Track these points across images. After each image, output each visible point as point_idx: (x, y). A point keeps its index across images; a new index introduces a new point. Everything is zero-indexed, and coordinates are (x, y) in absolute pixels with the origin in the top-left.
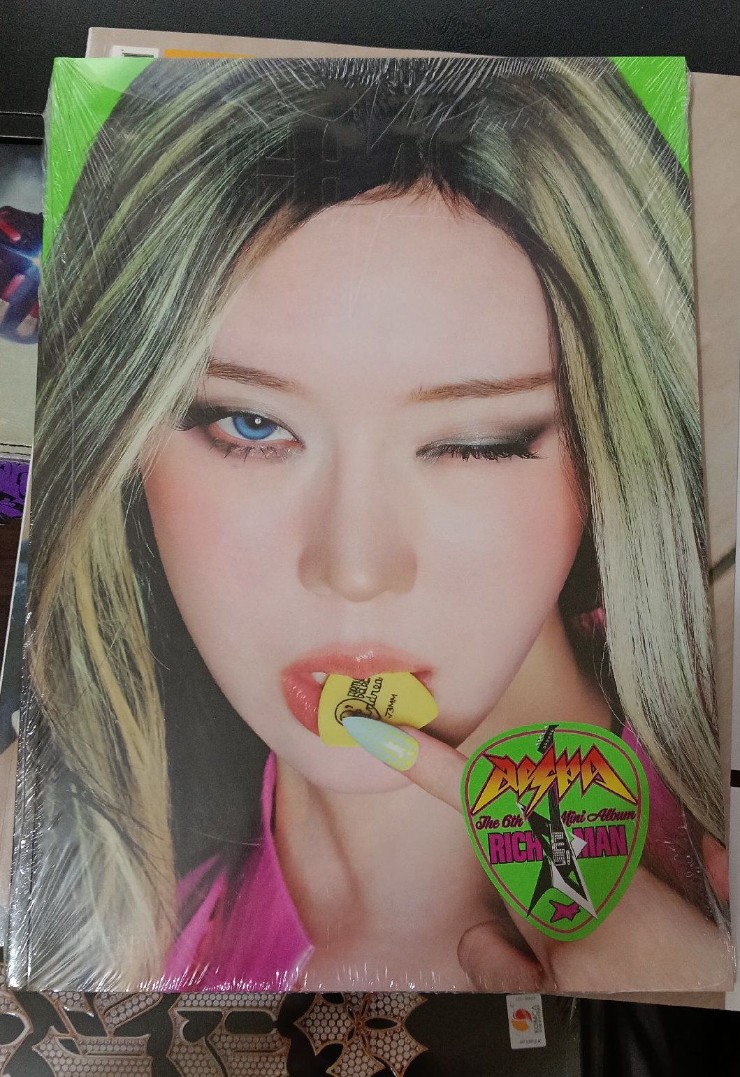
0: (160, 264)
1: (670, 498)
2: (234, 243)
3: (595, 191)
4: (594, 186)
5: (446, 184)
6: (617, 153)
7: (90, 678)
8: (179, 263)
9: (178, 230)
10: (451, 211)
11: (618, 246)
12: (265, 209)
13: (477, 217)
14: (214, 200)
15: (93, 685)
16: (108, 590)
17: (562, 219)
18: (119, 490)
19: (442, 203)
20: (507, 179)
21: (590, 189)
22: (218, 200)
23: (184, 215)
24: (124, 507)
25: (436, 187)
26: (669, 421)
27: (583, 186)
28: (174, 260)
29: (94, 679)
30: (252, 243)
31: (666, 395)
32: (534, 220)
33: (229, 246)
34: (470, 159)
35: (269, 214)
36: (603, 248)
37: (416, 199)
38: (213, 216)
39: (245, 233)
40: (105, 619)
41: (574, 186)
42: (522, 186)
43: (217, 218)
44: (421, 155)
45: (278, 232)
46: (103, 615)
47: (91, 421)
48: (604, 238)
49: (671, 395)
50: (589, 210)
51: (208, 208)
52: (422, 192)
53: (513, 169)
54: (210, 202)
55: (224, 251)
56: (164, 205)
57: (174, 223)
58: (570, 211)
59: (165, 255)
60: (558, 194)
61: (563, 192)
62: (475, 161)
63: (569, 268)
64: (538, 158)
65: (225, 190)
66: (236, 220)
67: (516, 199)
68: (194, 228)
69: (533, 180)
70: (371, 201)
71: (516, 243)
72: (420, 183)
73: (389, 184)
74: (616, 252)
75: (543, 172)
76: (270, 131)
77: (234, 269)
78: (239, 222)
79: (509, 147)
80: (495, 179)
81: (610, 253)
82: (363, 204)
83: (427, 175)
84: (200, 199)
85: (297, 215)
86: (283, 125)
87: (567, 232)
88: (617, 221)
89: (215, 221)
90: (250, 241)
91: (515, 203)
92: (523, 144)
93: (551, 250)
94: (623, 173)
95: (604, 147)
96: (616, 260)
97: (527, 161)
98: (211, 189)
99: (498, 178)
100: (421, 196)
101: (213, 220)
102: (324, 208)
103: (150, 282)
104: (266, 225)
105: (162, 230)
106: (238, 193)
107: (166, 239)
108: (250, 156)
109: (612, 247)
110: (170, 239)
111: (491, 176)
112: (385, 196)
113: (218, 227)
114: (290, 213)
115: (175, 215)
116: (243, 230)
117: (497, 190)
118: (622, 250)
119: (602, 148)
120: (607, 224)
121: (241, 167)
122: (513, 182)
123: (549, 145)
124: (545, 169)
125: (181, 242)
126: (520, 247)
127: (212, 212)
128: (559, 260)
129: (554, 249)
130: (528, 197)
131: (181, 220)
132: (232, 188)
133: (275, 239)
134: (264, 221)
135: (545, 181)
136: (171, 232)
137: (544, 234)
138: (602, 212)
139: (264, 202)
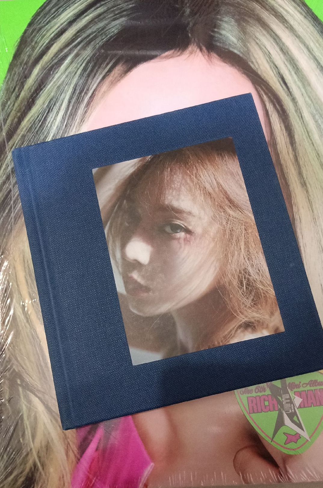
0: (54, 99)
2: (93, 86)
3: (284, 46)
4: (283, 44)
5: (204, 48)
6: (294, 27)
7: (25, 321)
8: (64, 99)
9: (63, 81)
10: (207, 61)
11: (299, 74)
12: (108, 67)
13: (223, 64)
14: (81, 65)
17: (267, 61)
19: (203, 58)
20: (237, 43)
21: (281, 45)
22: (84, 65)
23: (67, 73)
25: (198, 50)
27: (277, 44)
28: (61, 97)
29: (28, 321)
32: (252, 62)
33: (90, 88)
34: (217, 35)
35: (110, 71)
36: (291, 74)
37: (189, 56)
38: (81, 73)
39: (99, 80)
41: (273, 44)
42: (244, 46)
43: (83, 73)
44: (190, 35)
45: (116, 78)
48: (291, 70)
50: (282, 55)
51: (78, 69)
52: (191, 53)
53: (239, 38)
54: (78, 67)
55: (88, 90)
56: (56, 69)
57: (61, 78)
58: (271, 57)
59: (57, 94)
60: (264, 49)
61: (267, 47)
62: (219, 36)
63: (273, 86)
64: (252, 32)
65: (87, 59)
66: (93, 74)
67: (242, 53)
68: (72, 80)
69: (250, 43)
70: (164, 59)
71: (243, 75)
72: (190, 48)
73: (173, 50)
74: (298, 77)
75: (255, 39)
76: (110, 29)
77: (93, 99)
78: (95, 75)
79: (236, 27)
80: (230, 44)
81: (295, 77)
82: (160, 61)
83: (193, 45)
84: (74, 65)
85: (126, 69)
86: (116, 25)
87: (271, 67)
88: (297, 61)
89: (83, 75)
90: (101, 84)
91: (241, 55)
92: (243, 25)
93: (263, 77)
94: (298, 37)
95: (287, 24)
96: (298, 80)
97: (246, 33)
98: (80, 59)
99: (231, 44)
100: (190, 55)
101: (81, 75)
102: (140, 65)
103: (49, 109)
104: (109, 75)
105: (54, 82)
106: (94, 61)
107: (57, 86)
108: (99, 42)
109: (296, 73)
110: (59, 87)
111: (227, 42)
112: (171, 57)
113: (84, 78)
114: (122, 69)
115: (62, 74)
116: (97, 79)
117: (231, 49)
118: (301, 75)
119: (286, 25)
120: (292, 62)
121: (94, 48)
122: (240, 44)
123: (258, 25)
124: (256, 37)
125: (65, 88)
126: (246, 77)
127: (81, 71)
128: (268, 82)
129: (264, 77)
130: (248, 51)
131: (64, 76)
132: (91, 58)
133: (114, 82)
134: (108, 74)
135: (257, 43)
136: (60, 82)
137: (258, 70)
138: (288, 57)
139: (108, 64)
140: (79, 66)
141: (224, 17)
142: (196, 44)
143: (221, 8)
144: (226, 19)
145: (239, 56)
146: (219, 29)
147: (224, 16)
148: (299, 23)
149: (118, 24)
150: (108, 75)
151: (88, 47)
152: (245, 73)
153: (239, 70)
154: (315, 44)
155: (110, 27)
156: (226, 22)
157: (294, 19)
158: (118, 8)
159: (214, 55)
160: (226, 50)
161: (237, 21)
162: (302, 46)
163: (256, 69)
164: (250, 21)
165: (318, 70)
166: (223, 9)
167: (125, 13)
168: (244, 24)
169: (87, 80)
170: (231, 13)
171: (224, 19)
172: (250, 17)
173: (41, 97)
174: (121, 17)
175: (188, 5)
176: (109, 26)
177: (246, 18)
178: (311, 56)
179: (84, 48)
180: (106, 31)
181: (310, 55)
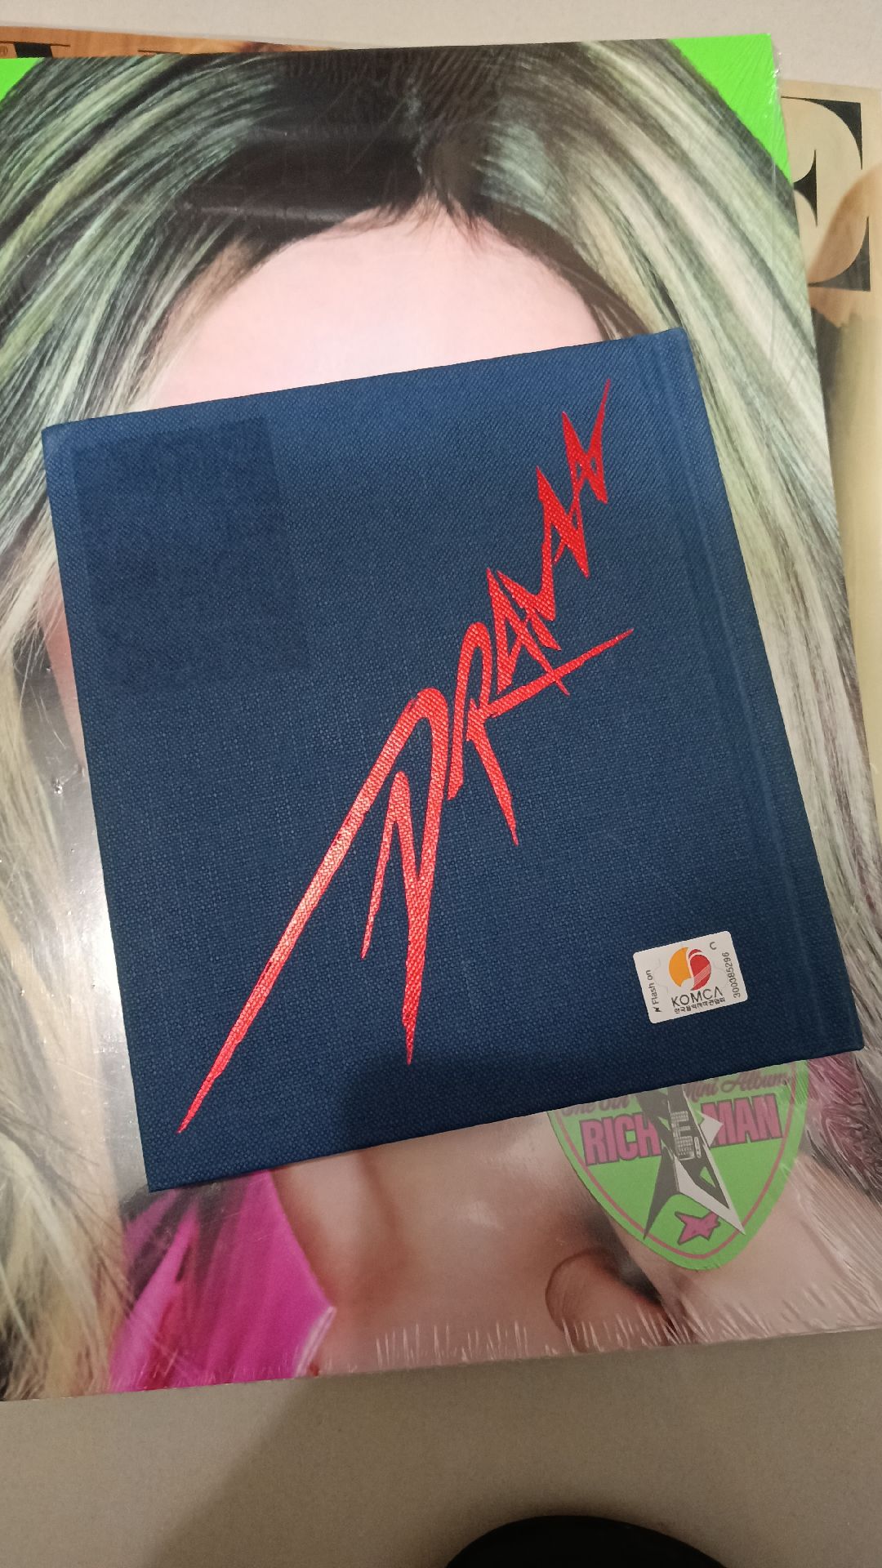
0: (57, 333)
1: (804, 622)
2: (162, 298)
3: (666, 205)
4: (664, 200)
5: (458, 205)
6: (691, 156)
8: (83, 331)
9: (81, 285)
10: (467, 241)
12: (204, 249)
13: (508, 249)
14: (129, 243)
17: (623, 243)
18: (10, 655)
19: (455, 231)
20: (543, 194)
21: (659, 201)
22: (136, 242)
23: (89, 264)
25: (443, 210)
26: (793, 515)
27: (648, 198)
28: (76, 326)
30: (187, 296)
31: (787, 477)
32: (584, 246)
33: (154, 304)
34: (490, 172)
35: (208, 259)
36: (683, 280)
37: (418, 226)
38: (129, 264)
39: (177, 284)
42: (563, 202)
43: (135, 265)
44: (420, 169)
45: (223, 279)
48: (684, 268)
49: (794, 479)
50: (660, 230)
51: (122, 252)
52: (424, 217)
53: (550, 182)
54: (122, 247)
55: (148, 308)
56: (59, 251)
57: (74, 277)
58: (633, 233)
59: (63, 319)
60: (615, 210)
61: (621, 208)
62: (496, 174)
63: (638, 308)
64: (584, 166)
65: (145, 228)
66: (163, 266)
67: (556, 220)
68: (104, 281)
69: (578, 194)
70: (353, 232)
71: (562, 279)
72: (421, 205)
73: (377, 209)
74: (702, 285)
75: (592, 185)
76: (208, 147)
77: (163, 332)
78: (167, 269)
79: (542, 153)
80: (525, 197)
81: (694, 286)
82: (342, 237)
83: (430, 195)
84: (111, 242)
85: (250, 256)
86: (224, 139)
87: (632, 260)
88: (700, 244)
89: (133, 270)
90: (185, 294)
91: (555, 226)
92: (560, 149)
93: (611, 286)
94: (701, 181)
95: (672, 148)
96: (703, 295)
97: (567, 170)
98: (126, 226)
99: (529, 195)
100: (423, 222)
101: (130, 269)
102: (288, 245)
103: (43, 358)
104: (206, 270)
105: (57, 287)
106: (164, 231)
107: (62, 298)
108: (179, 181)
109: (696, 277)
110: (69, 299)
111: (520, 192)
112: (372, 226)
113: (138, 277)
114: (240, 254)
115: (76, 265)
116: (174, 279)
117: (529, 210)
118: (709, 282)
119: (670, 151)
120: (686, 248)
121: (166, 195)
122: (551, 198)
123: (597, 149)
124: (592, 179)
125: (85, 302)
126: (567, 283)
127: (129, 259)
128: (624, 298)
129: (616, 284)
130: (574, 218)
131: (83, 272)
132: (155, 224)
133: (220, 289)
134: (202, 267)
135: (595, 195)
136: (72, 286)
137: (600, 266)
138: (677, 233)
139: (202, 241)
140: (123, 244)
141: (508, 126)
142: (436, 195)
143: (503, 101)
144: (515, 130)
145: (548, 229)
146: (497, 156)
147: (511, 122)
148: (704, 148)
149: (229, 136)
150: (203, 270)
151: (149, 195)
152: (565, 275)
153: (549, 266)
154: (746, 204)
155: (206, 144)
156: (514, 138)
157: (691, 136)
158: (229, 92)
159: (485, 226)
160: (516, 213)
161: (542, 136)
162: (711, 206)
163: (592, 262)
164: (579, 138)
165: (754, 271)
166: (507, 103)
167: (247, 106)
168: (562, 145)
169: (146, 283)
170: (527, 115)
171: (510, 131)
172: (578, 127)
173: (20, 324)
174: (238, 116)
175: (414, 90)
176: (203, 139)
177: (568, 129)
178: (735, 233)
179: (137, 197)
180: (195, 154)
181: (732, 230)
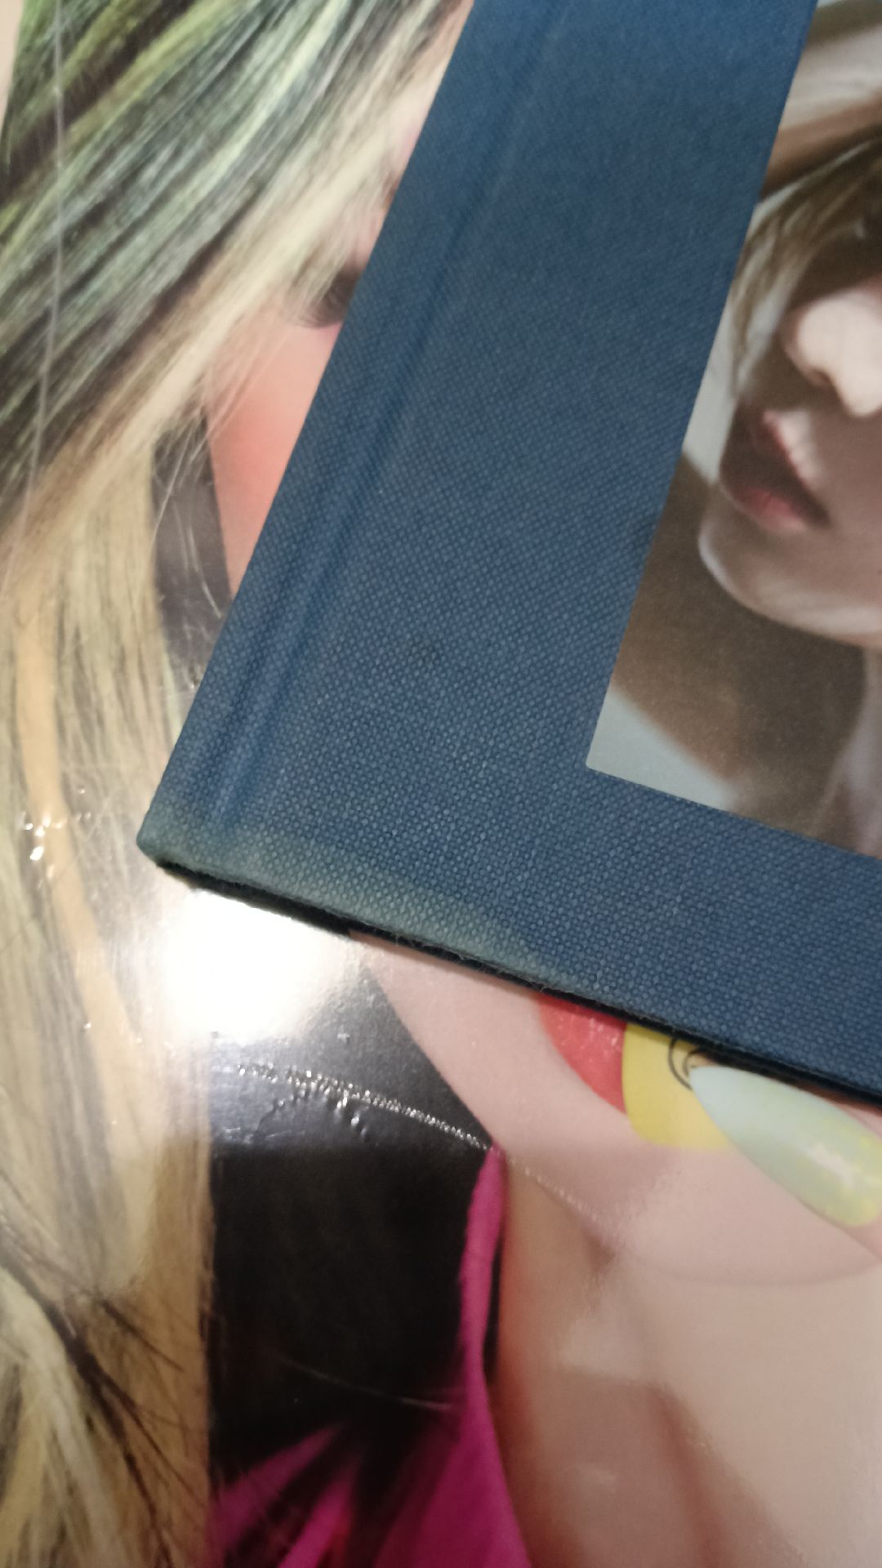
7: (25, 910)
15: (33, 929)
16: (96, 688)
18: (147, 454)
24: (156, 495)
29: (37, 913)
40: (81, 761)
46: (78, 750)
47: (97, 295)
